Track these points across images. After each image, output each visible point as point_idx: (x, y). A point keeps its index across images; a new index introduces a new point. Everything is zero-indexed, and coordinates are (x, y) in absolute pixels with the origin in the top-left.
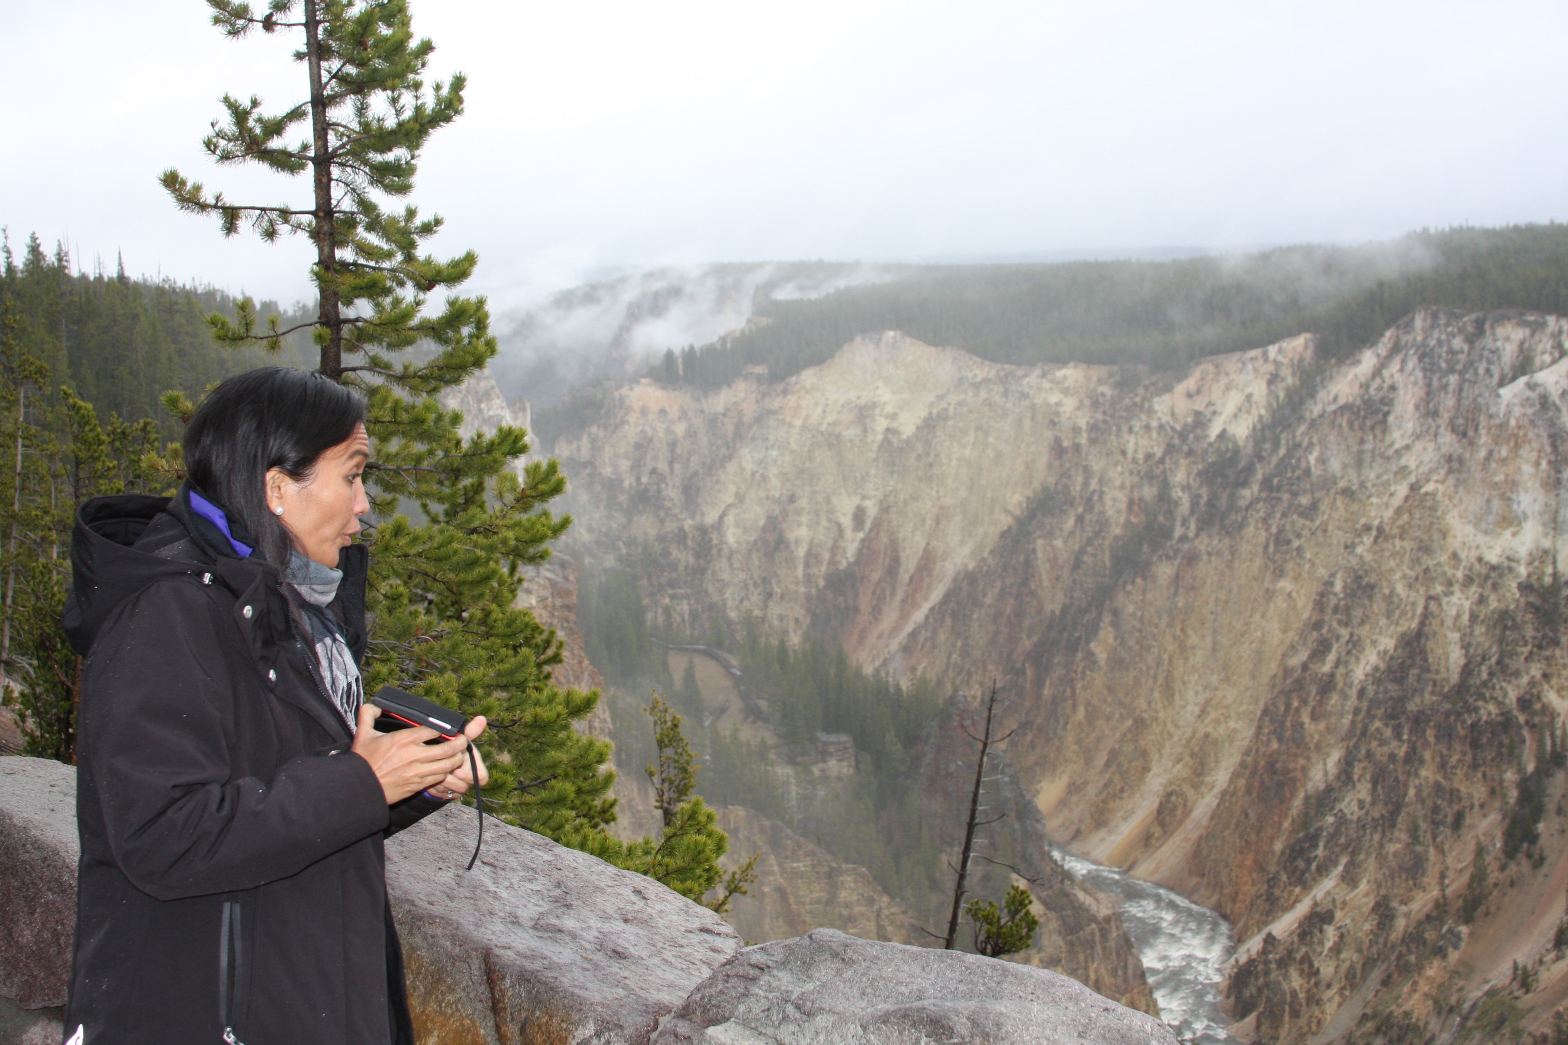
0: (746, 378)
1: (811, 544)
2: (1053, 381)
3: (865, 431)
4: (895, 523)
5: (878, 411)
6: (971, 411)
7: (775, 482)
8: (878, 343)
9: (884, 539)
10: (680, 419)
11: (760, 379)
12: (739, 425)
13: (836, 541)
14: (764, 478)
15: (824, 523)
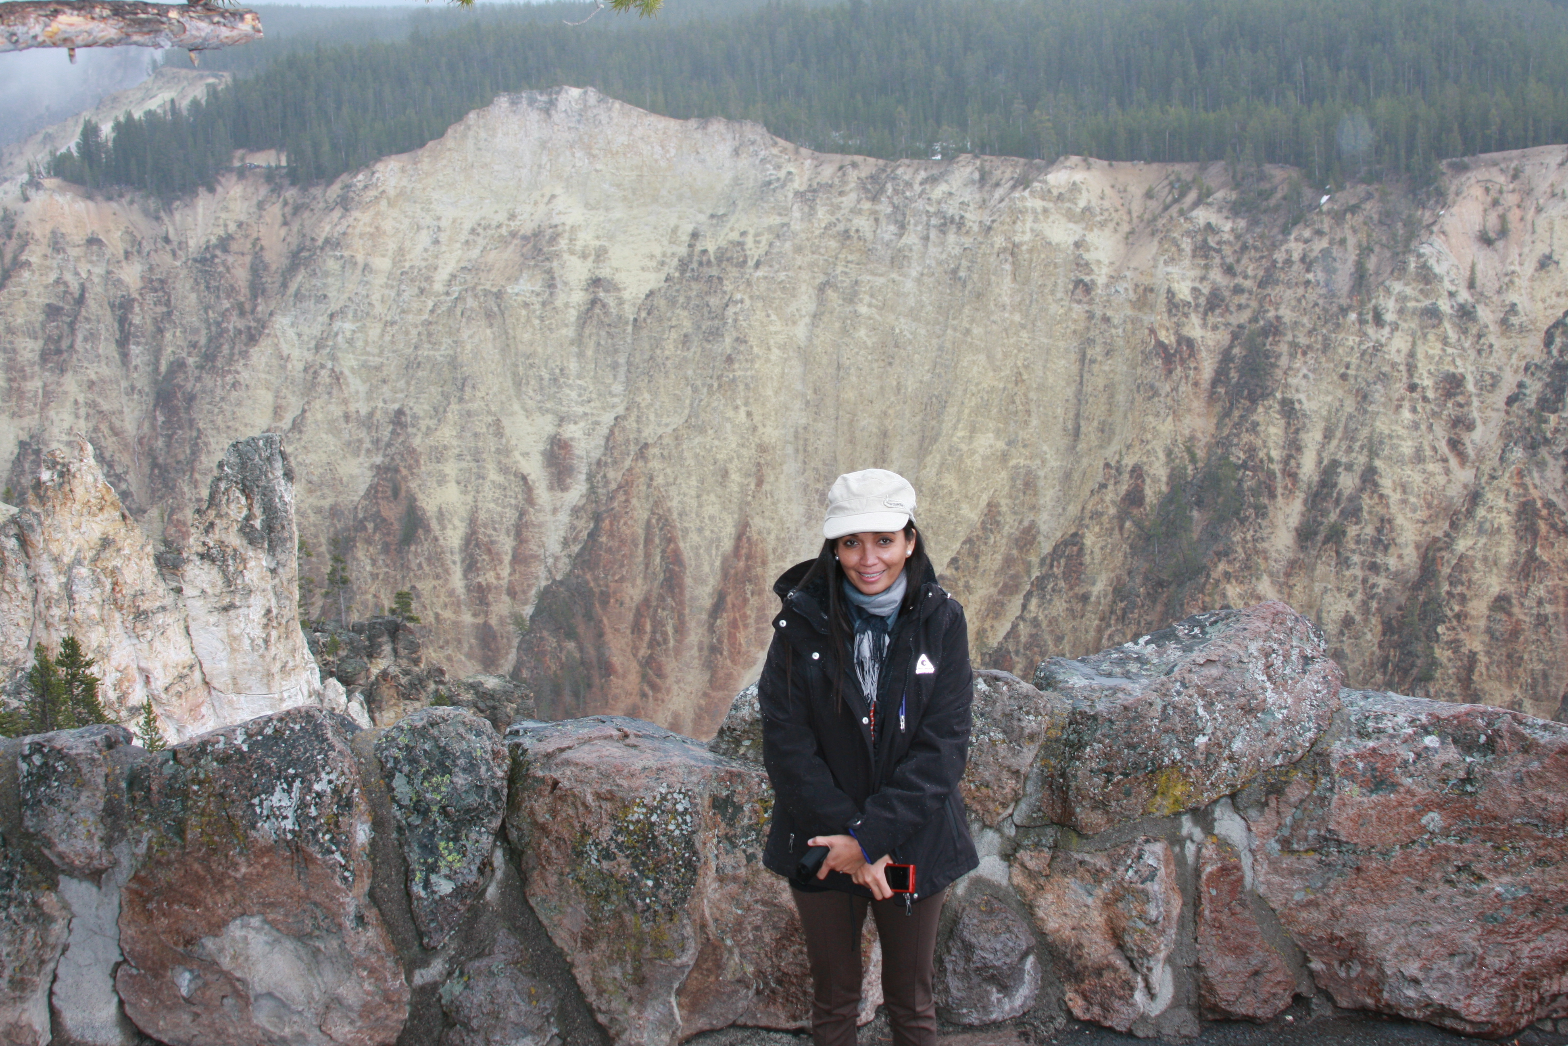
0: (242, 173)
1: (472, 522)
2: (1046, 195)
3: (551, 285)
4: (660, 480)
5: (563, 243)
6: (798, 250)
7: (356, 385)
8: (547, 110)
9: (640, 512)
10: (127, 255)
11: (270, 176)
12: (258, 269)
13: (522, 514)
14: (337, 378)
15: (493, 475)
